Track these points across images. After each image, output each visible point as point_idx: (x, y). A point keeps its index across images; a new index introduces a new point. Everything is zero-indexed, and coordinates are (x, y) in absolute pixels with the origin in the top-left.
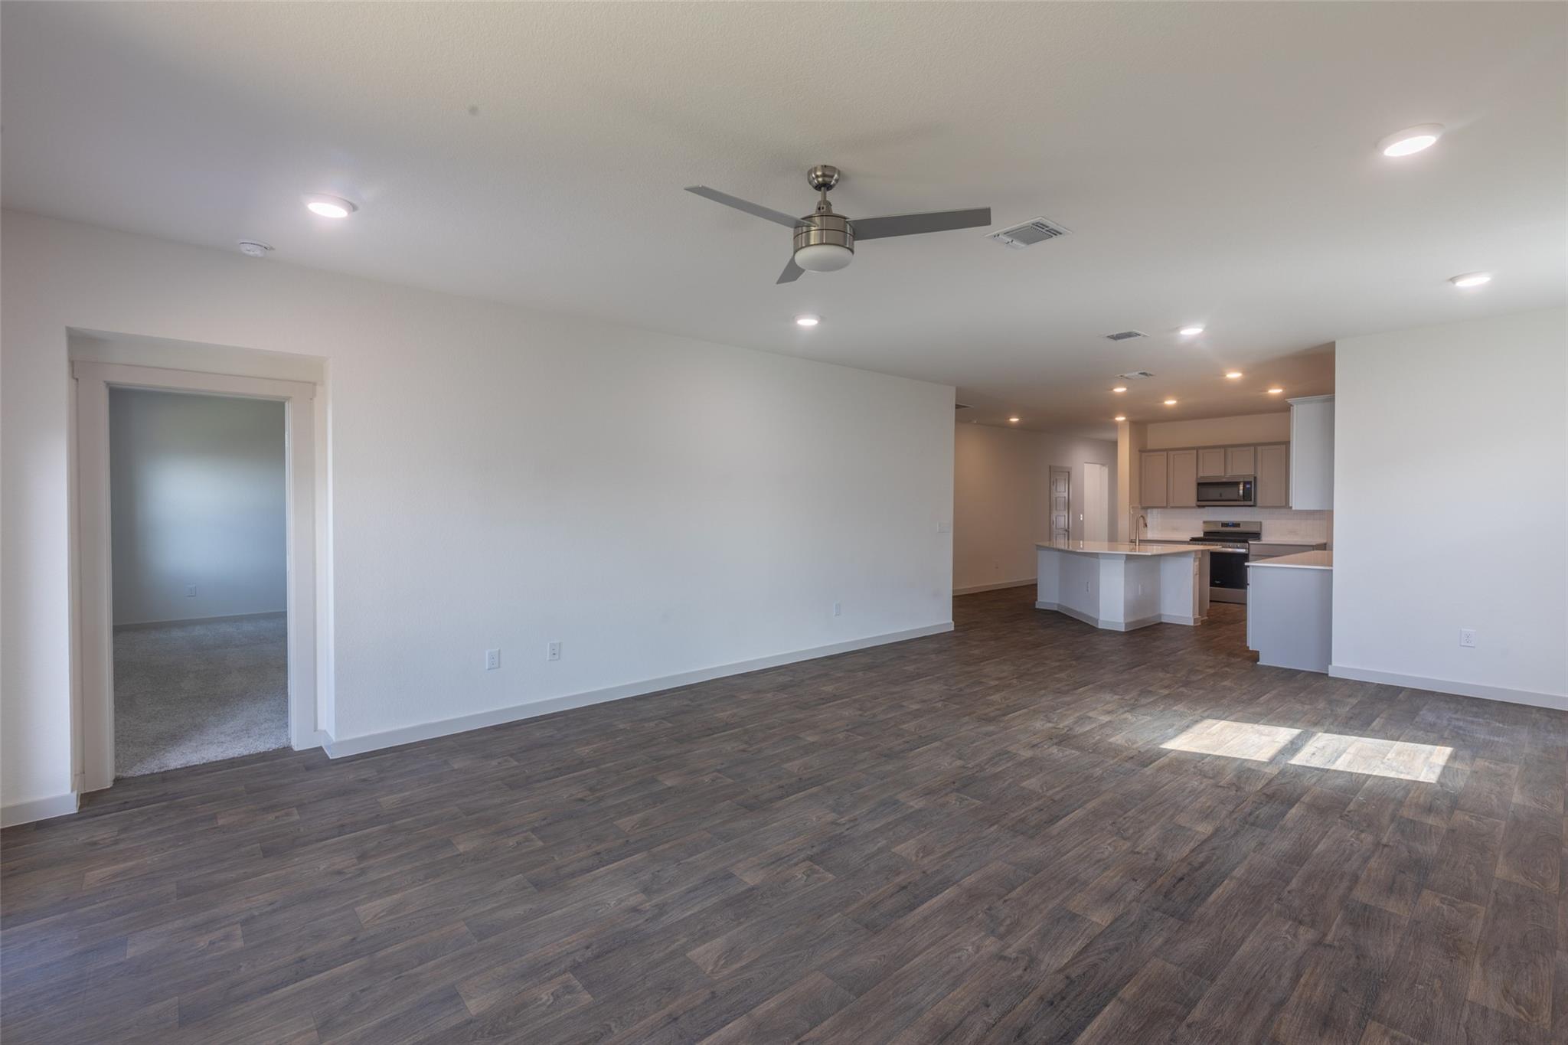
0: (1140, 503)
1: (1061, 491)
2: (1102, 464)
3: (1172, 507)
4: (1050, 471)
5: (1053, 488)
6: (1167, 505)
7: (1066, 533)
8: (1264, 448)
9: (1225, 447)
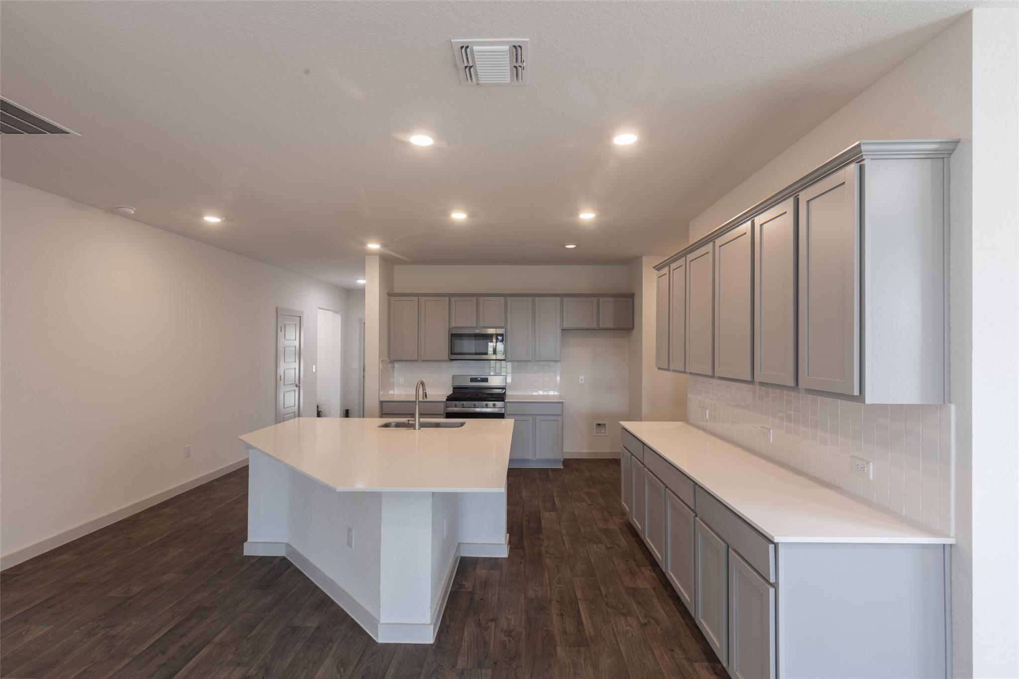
0: (389, 356)
1: (290, 338)
2: (334, 312)
3: (423, 361)
4: (277, 313)
5: (281, 335)
6: (418, 359)
7: (297, 389)
8: (513, 298)
9: (478, 295)
